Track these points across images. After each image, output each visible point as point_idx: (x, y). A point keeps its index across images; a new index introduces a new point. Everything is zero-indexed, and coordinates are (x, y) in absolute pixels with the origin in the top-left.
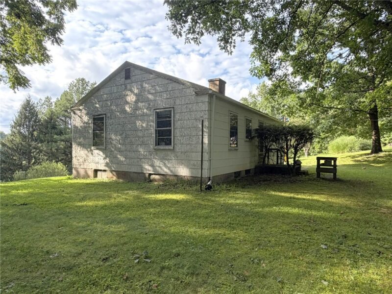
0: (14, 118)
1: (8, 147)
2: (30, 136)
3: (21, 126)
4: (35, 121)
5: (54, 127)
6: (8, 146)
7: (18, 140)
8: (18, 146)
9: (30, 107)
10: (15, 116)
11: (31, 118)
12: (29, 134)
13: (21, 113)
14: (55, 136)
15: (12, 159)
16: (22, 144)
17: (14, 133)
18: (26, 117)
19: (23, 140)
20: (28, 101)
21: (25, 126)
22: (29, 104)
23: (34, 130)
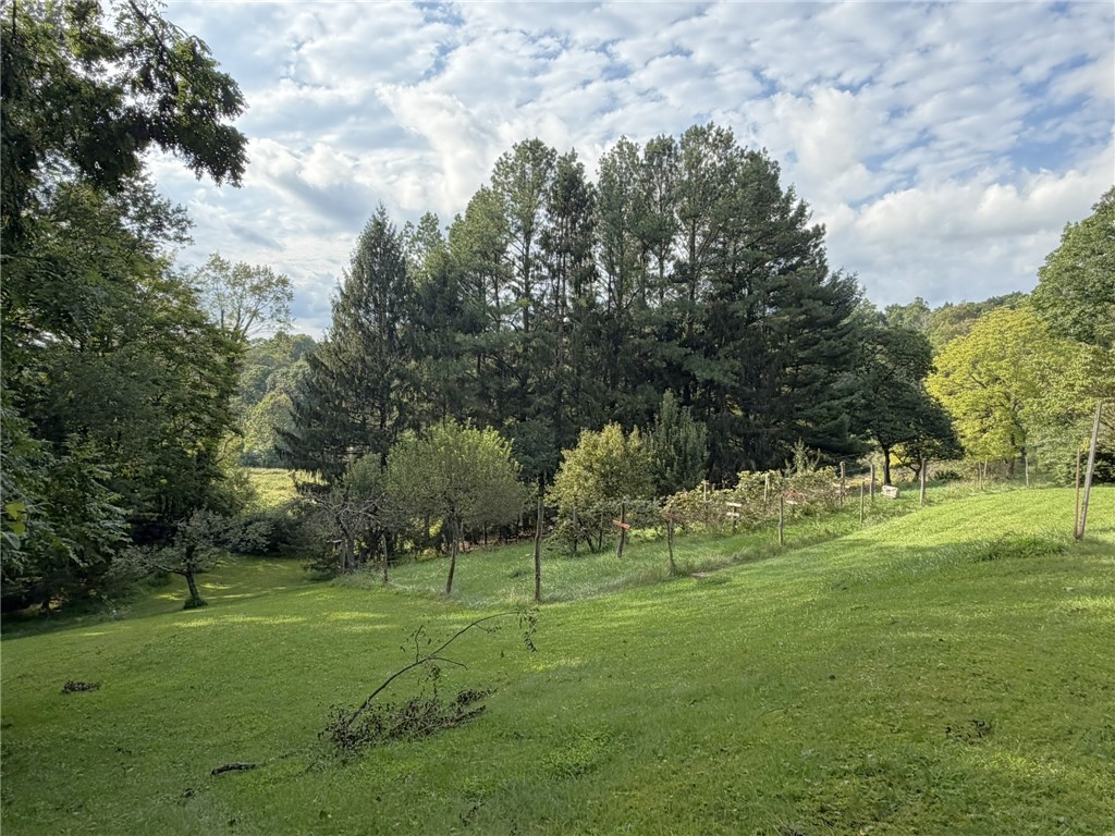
0: (343, 281)
1: (328, 372)
2: (385, 338)
3: (360, 307)
4: (398, 290)
5: (453, 308)
6: (327, 368)
7: (354, 348)
8: (355, 369)
9: (386, 244)
10: (345, 273)
11: (388, 280)
12: (382, 330)
13: (360, 263)
14: (459, 337)
15: (337, 408)
16: (363, 360)
17: (344, 326)
18: (374, 277)
19: (366, 347)
20: (379, 224)
21: (372, 306)
22: (382, 233)
23: (396, 319)
